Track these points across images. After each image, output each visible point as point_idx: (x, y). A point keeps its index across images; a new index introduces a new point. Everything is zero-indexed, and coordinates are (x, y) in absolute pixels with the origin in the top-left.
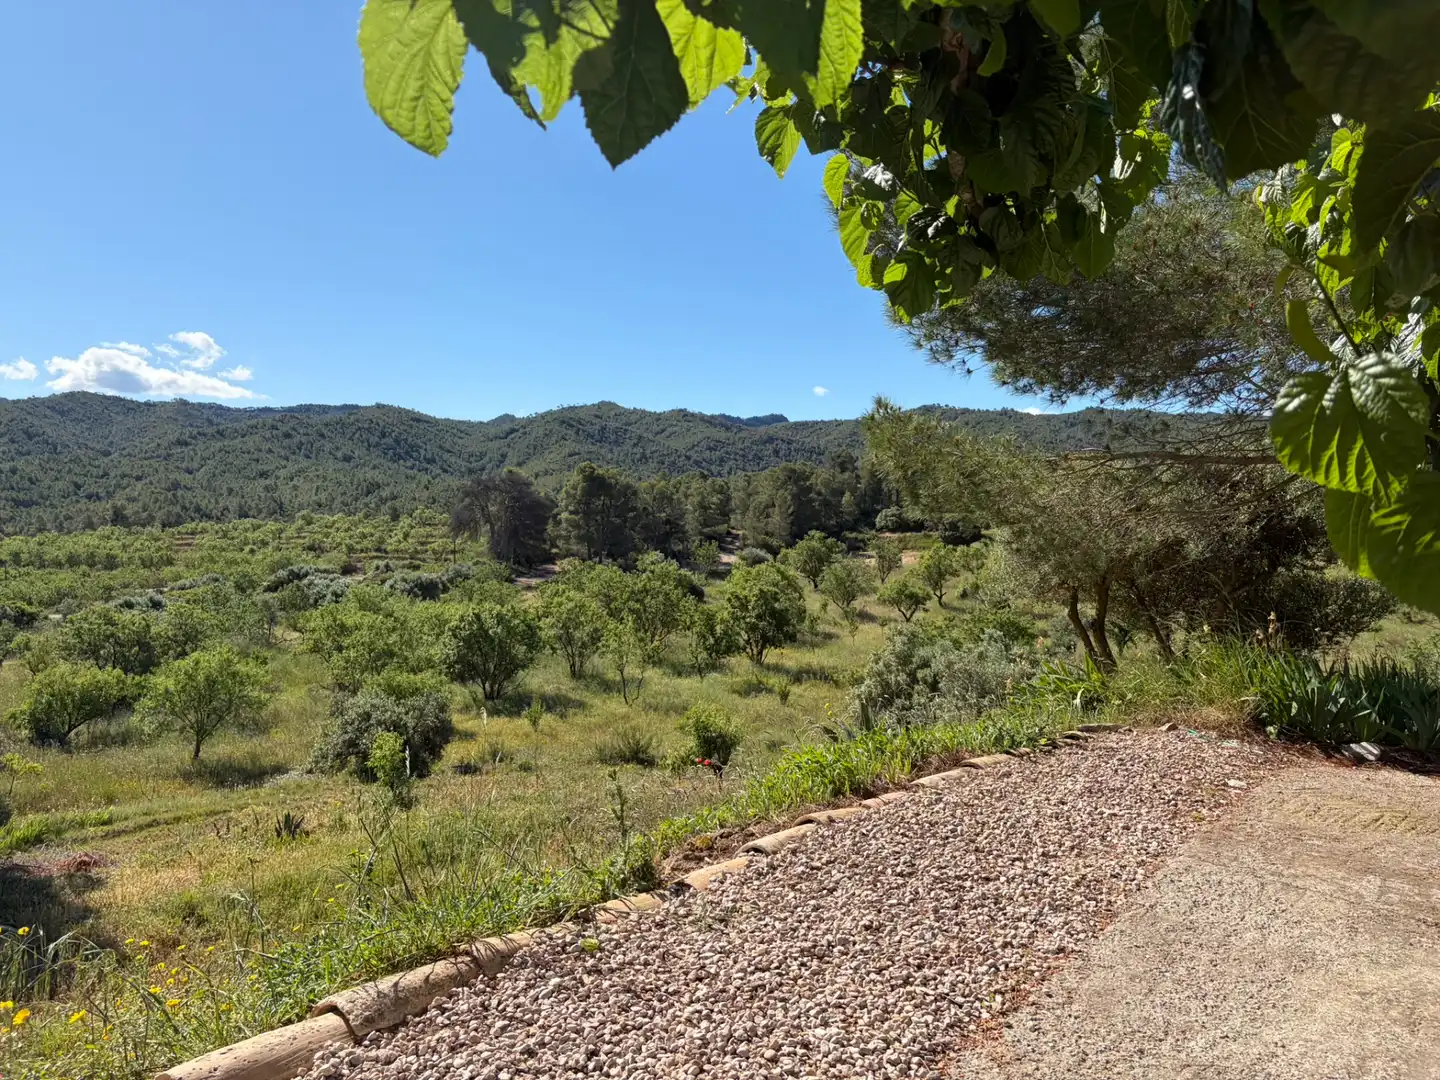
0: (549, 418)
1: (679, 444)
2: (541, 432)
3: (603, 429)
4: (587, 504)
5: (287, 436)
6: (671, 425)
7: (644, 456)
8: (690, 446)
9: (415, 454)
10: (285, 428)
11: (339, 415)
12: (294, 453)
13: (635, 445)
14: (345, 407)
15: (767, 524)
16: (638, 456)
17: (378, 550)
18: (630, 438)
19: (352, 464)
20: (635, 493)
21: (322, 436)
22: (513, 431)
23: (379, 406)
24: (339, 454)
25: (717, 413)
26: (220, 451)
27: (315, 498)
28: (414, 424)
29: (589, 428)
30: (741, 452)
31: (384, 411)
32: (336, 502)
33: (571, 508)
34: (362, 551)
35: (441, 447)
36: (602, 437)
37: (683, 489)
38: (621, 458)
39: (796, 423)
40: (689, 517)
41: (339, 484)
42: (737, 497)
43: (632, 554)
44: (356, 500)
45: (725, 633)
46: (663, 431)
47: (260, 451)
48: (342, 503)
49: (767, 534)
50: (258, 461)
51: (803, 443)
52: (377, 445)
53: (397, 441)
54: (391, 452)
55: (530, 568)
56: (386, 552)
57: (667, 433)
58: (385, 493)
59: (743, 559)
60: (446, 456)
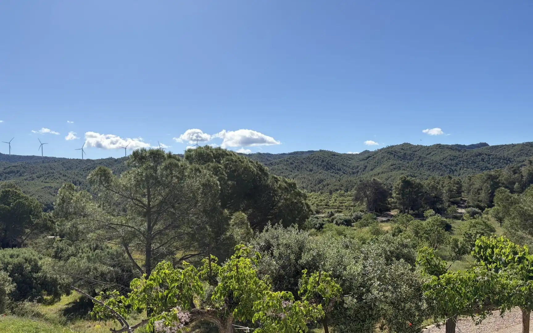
0: (383, 151)
1: (437, 158)
2: (380, 157)
3: (405, 154)
4: (403, 191)
5: (292, 164)
6: (434, 151)
7: (422, 164)
8: (442, 159)
9: (334, 168)
10: (291, 161)
11: (308, 155)
12: (294, 170)
13: (418, 160)
14: (309, 152)
15: (478, 197)
16: (420, 164)
17: (326, 205)
18: (416, 157)
19: (312, 172)
20: (422, 186)
21: (303, 163)
22: (369, 157)
23: (321, 151)
24: (308, 169)
25: (454, 144)
26: (272, 170)
27: (302, 185)
28: (333, 157)
29: (399, 154)
30: (466, 161)
31: (323, 153)
32: (309, 187)
33: (397, 193)
34: (321, 205)
35: (343, 164)
36: (404, 157)
37: (441, 183)
38: (412, 166)
39: (493, 147)
40: (444, 195)
41: (309, 180)
42: (465, 186)
43: (421, 209)
44: (315, 186)
45: (462, 247)
46: (430, 153)
47: (283, 169)
48: (311, 187)
49: (478, 201)
50: (283, 173)
51: (496, 155)
52: (321, 165)
53: (327, 163)
54: (325, 167)
55: (381, 213)
56: (329, 206)
57: (432, 154)
58: (325, 183)
59: (468, 212)
60: (345, 168)
